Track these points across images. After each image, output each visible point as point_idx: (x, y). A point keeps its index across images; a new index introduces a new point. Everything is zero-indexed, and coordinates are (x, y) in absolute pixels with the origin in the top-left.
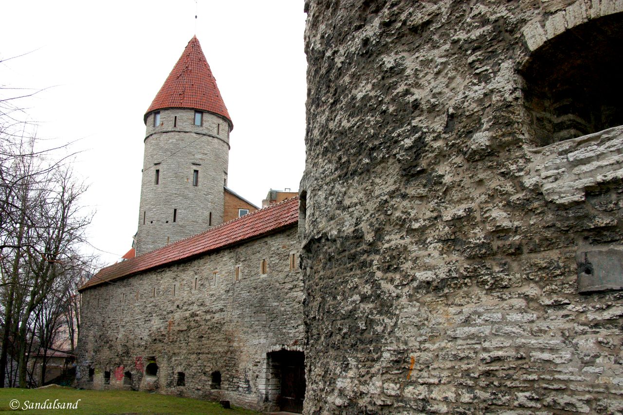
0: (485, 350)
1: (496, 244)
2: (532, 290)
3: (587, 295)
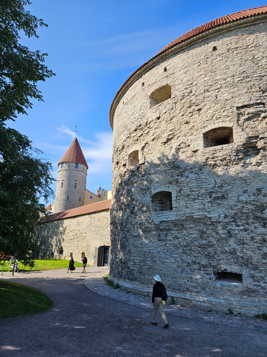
0: (144, 250)
1: (146, 229)
2: (152, 239)
3: (160, 240)
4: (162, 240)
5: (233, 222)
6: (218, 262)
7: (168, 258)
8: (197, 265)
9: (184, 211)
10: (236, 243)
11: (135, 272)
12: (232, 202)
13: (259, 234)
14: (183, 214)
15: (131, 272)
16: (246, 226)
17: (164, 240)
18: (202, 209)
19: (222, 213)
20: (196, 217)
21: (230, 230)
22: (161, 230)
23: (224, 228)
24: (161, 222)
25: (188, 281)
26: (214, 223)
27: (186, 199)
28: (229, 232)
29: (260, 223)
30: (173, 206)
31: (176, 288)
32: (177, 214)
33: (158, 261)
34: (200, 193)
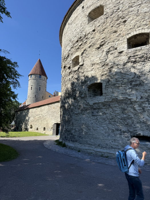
0: (82, 122)
2: (87, 115)
3: (93, 116)
4: (94, 116)
5: (146, 101)
6: (135, 129)
7: (98, 127)
8: (119, 131)
9: (111, 96)
10: (148, 116)
11: (76, 136)
12: (147, 88)
14: (110, 97)
15: (73, 137)
17: (96, 116)
18: (124, 93)
19: (139, 95)
20: (120, 99)
21: (143, 107)
22: (95, 109)
23: (140, 106)
24: (94, 104)
25: (112, 142)
26: (133, 103)
27: (113, 87)
28: (143, 109)
30: (103, 92)
31: (104, 146)
32: (106, 98)
33: (92, 129)
34: (123, 82)
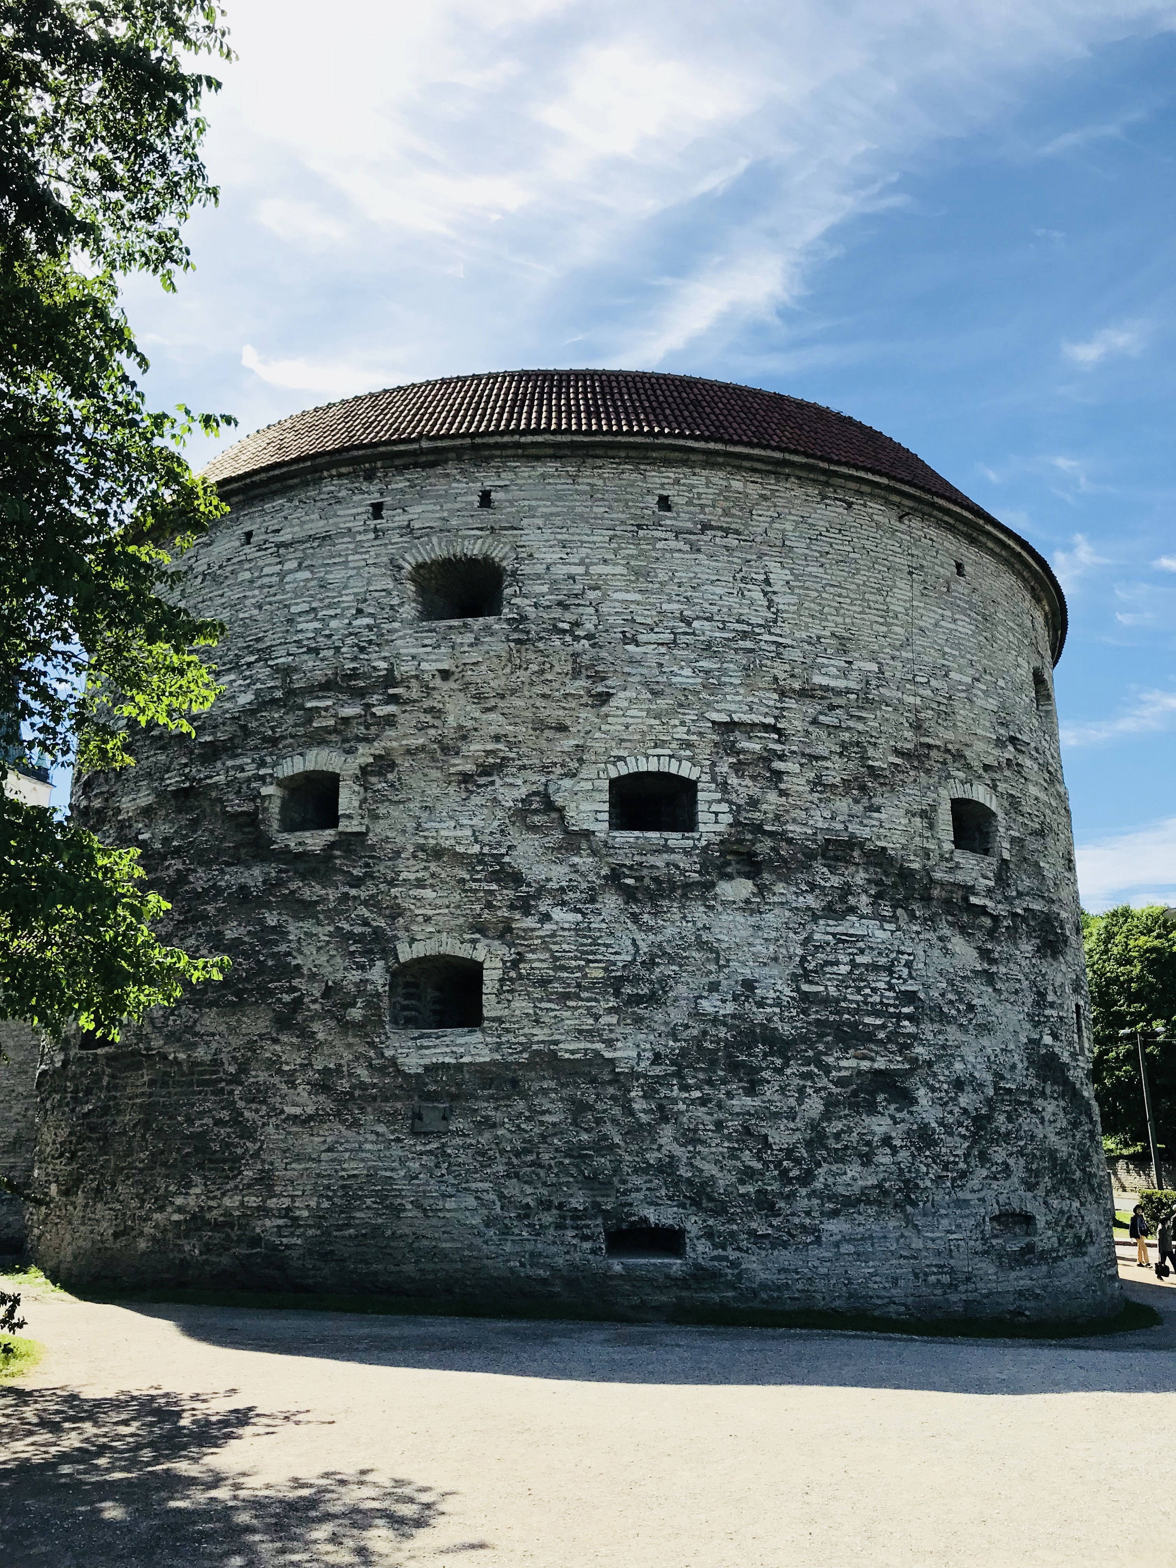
1: (358, 1093)
2: (381, 1129)
3: (417, 1134)
4: (426, 1134)
5: (673, 1075)
6: (624, 1199)
8: (554, 1212)
9: (525, 1035)
12: (677, 1016)
13: (738, 1114)
14: (521, 1044)
16: (707, 1090)
17: (439, 1135)
18: (587, 1031)
19: (648, 1046)
20: (567, 1056)
21: (665, 1102)
22: (430, 1097)
23: (649, 1093)
24: (433, 1069)
26: (621, 1078)
27: (538, 993)
28: (661, 1108)
29: (740, 1081)
30: (486, 1013)
32: (501, 1044)
34: (585, 976)
